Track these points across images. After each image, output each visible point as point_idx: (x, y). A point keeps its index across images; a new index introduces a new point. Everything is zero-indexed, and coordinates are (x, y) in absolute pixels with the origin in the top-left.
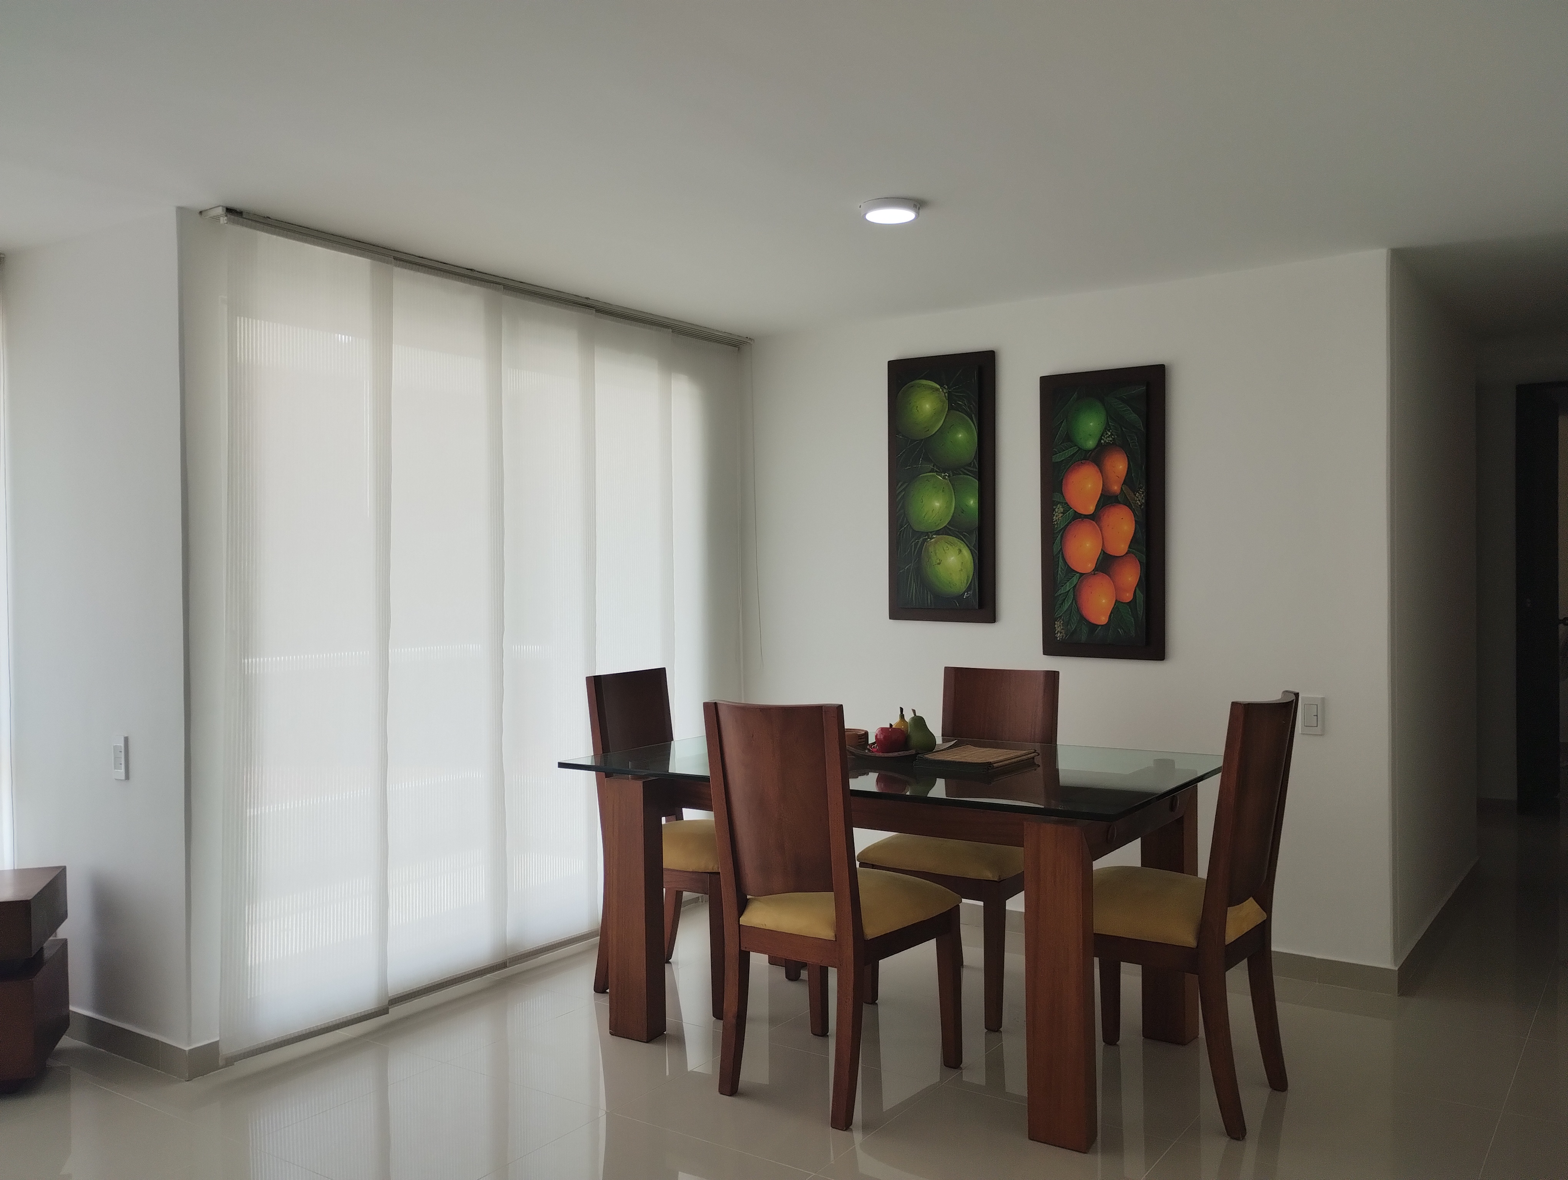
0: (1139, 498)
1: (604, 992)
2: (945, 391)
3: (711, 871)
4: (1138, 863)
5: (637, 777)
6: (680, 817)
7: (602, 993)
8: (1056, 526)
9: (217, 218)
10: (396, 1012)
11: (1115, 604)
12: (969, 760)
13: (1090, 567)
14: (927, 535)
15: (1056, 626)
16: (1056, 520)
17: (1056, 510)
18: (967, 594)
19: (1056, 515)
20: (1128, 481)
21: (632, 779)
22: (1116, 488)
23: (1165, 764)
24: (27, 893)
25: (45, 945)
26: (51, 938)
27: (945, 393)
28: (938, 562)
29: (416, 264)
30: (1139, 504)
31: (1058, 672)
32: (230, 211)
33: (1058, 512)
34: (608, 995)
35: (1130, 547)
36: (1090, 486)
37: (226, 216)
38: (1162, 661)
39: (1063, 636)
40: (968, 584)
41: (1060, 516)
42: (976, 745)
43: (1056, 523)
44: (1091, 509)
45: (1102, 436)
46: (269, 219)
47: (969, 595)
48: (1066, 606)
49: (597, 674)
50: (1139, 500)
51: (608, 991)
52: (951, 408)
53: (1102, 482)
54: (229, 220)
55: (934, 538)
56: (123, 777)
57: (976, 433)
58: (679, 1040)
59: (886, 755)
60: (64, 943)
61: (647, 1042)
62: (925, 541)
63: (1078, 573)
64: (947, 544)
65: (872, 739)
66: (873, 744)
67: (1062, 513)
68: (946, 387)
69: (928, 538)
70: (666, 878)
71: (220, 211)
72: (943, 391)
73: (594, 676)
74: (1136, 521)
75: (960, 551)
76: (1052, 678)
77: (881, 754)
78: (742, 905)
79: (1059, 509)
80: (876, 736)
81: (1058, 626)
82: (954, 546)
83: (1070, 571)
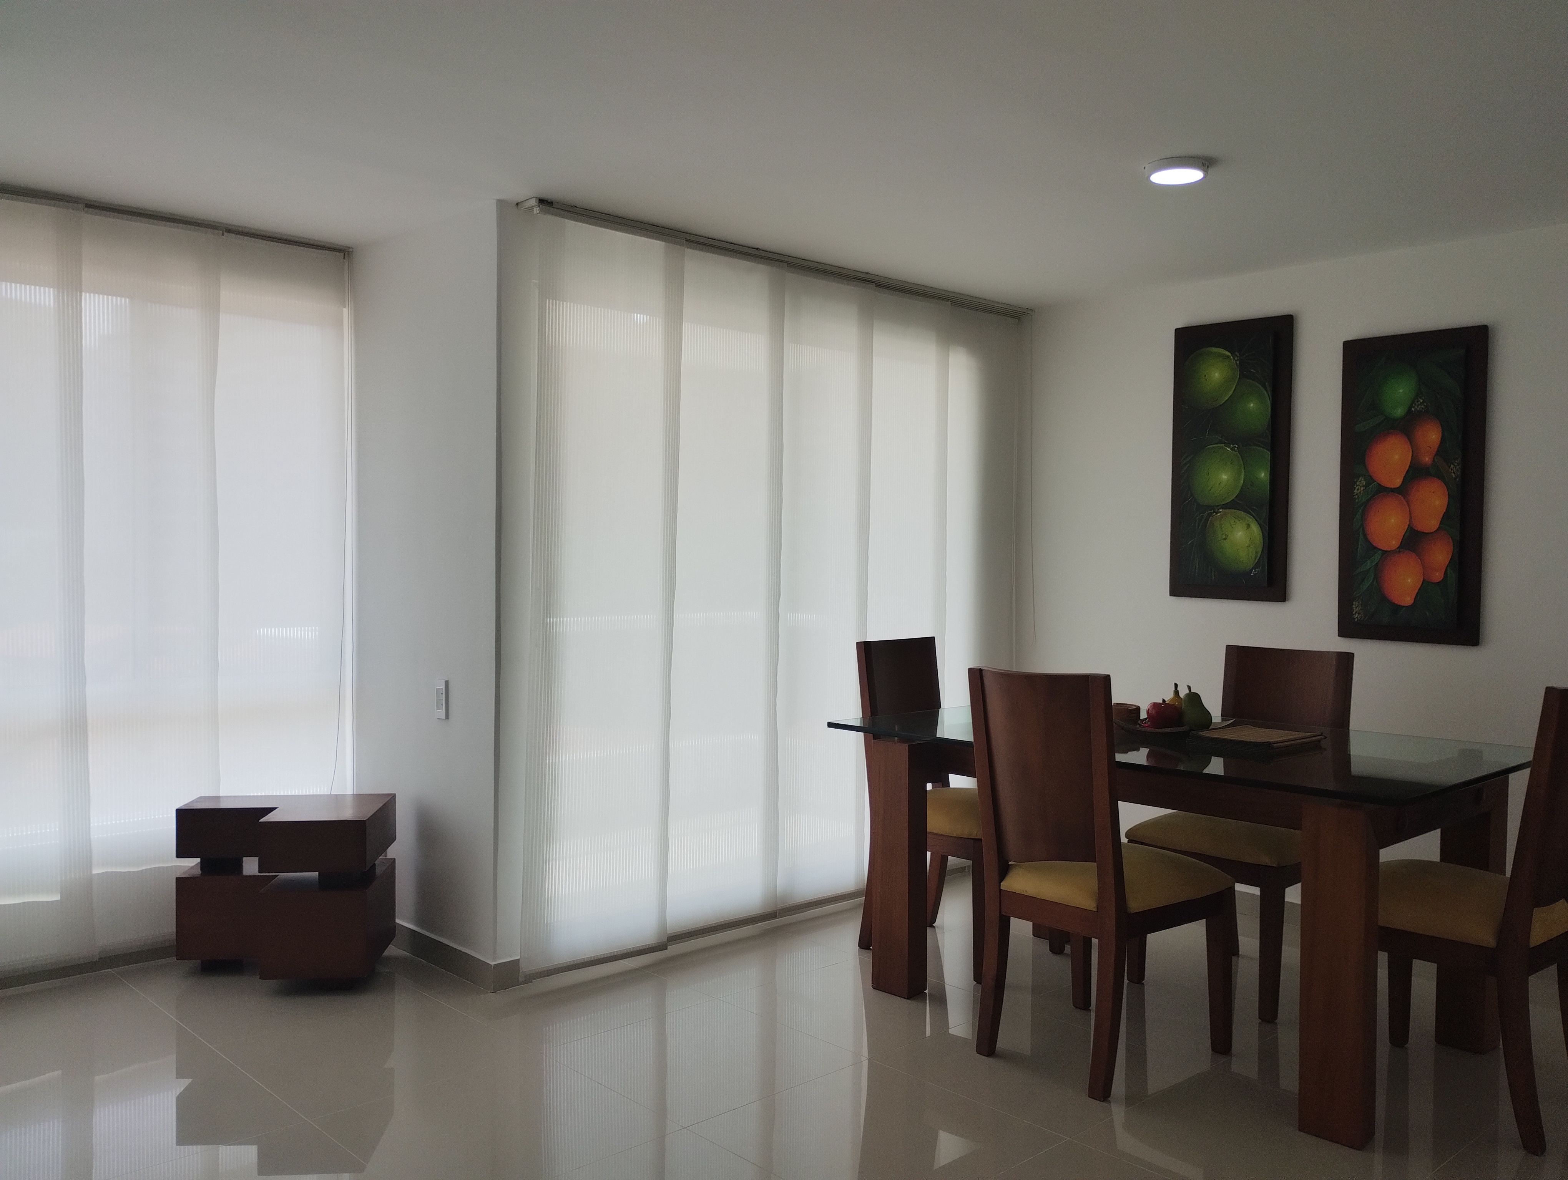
0: (1454, 471)
1: (868, 948)
2: (1236, 359)
3: (976, 837)
4: (1436, 857)
5: (903, 740)
6: (946, 783)
7: (866, 949)
8: (1357, 500)
9: (531, 209)
10: (674, 949)
11: (1422, 584)
12: (1246, 739)
13: (1394, 544)
14: (1213, 509)
15: (1354, 606)
16: (1357, 494)
17: (1358, 483)
18: (1255, 571)
19: (1357, 488)
20: (1442, 452)
21: (898, 742)
22: (1427, 459)
23: (1471, 754)
24: (364, 814)
25: (376, 862)
26: (381, 857)
27: (1236, 361)
28: (1224, 537)
29: (705, 245)
30: (1454, 476)
31: (1353, 654)
32: (542, 201)
33: (1359, 485)
34: (871, 952)
35: (1441, 523)
36: (1397, 457)
37: (539, 206)
38: (1476, 647)
39: (1361, 617)
40: (1256, 561)
41: (1362, 489)
42: (1255, 725)
43: (1356, 496)
44: (1398, 482)
45: (1412, 404)
46: (575, 208)
47: (1257, 572)
48: (1366, 586)
49: (868, 640)
50: (1454, 472)
51: (871, 948)
52: (1242, 376)
53: (1411, 454)
54: (541, 211)
55: (1220, 512)
56: (444, 717)
57: (1269, 402)
58: (940, 999)
59: (1157, 730)
60: (393, 861)
61: (907, 999)
62: (1210, 515)
63: (1380, 550)
64: (1234, 519)
65: (1143, 715)
66: (1145, 719)
67: (1364, 486)
68: (1238, 354)
69: (1214, 512)
70: (930, 841)
71: (533, 202)
72: (1234, 358)
73: (864, 642)
74: (1449, 495)
75: (1248, 526)
76: (1346, 661)
77: (1152, 730)
78: (1004, 871)
79: (1361, 482)
80: (1148, 712)
81: (1356, 607)
82: (1241, 521)
83: (1372, 549)
